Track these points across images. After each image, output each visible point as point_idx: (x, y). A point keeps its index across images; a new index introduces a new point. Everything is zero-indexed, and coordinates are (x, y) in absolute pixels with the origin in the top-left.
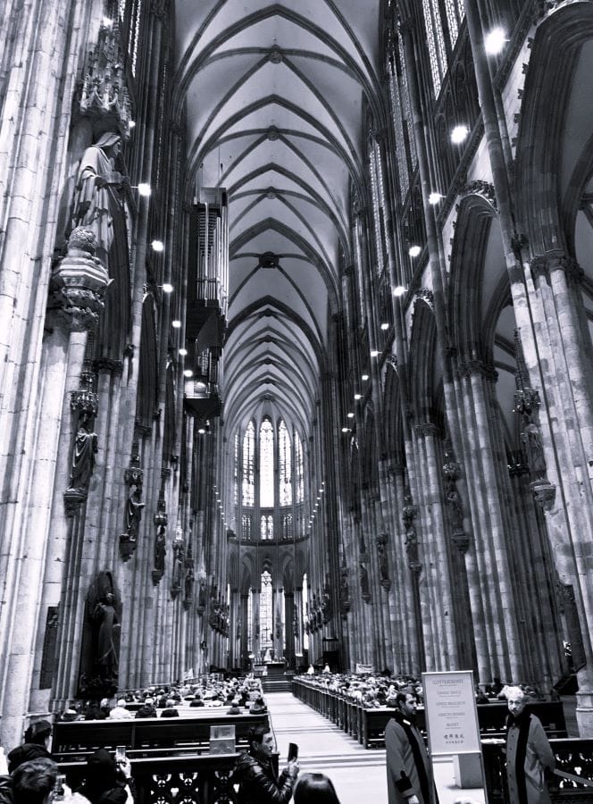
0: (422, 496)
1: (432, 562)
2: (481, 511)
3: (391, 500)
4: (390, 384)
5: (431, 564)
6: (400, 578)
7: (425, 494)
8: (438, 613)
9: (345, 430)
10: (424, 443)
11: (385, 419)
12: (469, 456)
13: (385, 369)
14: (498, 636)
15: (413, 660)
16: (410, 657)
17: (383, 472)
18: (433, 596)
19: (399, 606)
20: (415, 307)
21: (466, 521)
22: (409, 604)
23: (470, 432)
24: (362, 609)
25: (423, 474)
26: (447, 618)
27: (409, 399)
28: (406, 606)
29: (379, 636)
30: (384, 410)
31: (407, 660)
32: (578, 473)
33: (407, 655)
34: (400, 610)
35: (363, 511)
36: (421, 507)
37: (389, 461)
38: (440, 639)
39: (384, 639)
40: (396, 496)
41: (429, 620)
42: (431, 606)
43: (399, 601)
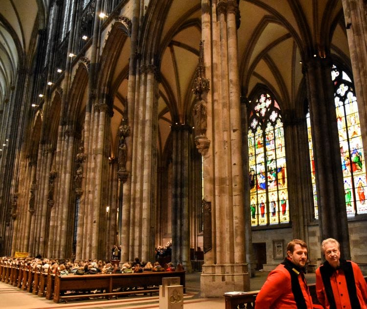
0: (91, 148)
1: (90, 190)
2: (139, 158)
3: (63, 151)
4: (78, 77)
5: (89, 191)
6: (61, 200)
7: (94, 147)
8: (89, 221)
9: (34, 105)
10: (98, 116)
11: (69, 99)
12: (138, 123)
13: (77, 66)
14: (137, 234)
15: (61, 250)
16: (60, 248)
17: (62, 133)
18: (87, 211)
19: (57, 217)
20: (113, 27)
21: (128, 163)
22: (64, 216)
23: (141, 108)
24: (24, 219)
25: (94, 135)
26: (95, 224)
27: (94, 86)
28: (62, 217)
29: (36, 235)
30: (70, 93)
31: (57, 249)
32: (226, 135)
33: (58, 247)
34: (57, 220)
35: (39, 158)
36: (89, 155)
37: (67, 126)
38: (88, 237)
39: (39, 238)
40: (67, 149)
41: (82, 225)
42: (85, 216)
43: (58, 214)
